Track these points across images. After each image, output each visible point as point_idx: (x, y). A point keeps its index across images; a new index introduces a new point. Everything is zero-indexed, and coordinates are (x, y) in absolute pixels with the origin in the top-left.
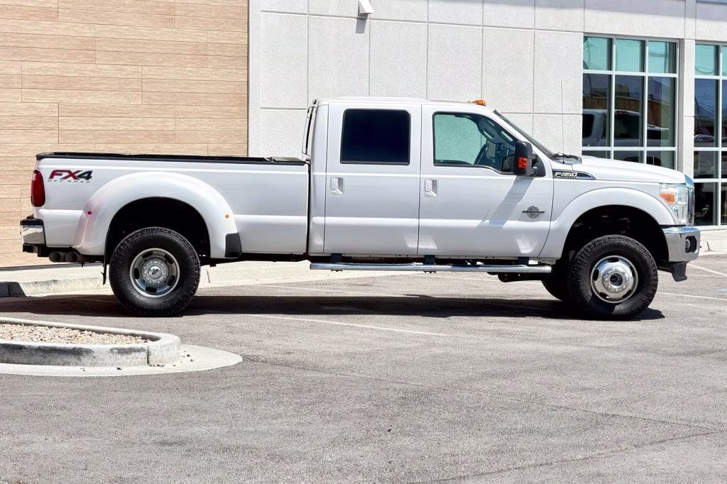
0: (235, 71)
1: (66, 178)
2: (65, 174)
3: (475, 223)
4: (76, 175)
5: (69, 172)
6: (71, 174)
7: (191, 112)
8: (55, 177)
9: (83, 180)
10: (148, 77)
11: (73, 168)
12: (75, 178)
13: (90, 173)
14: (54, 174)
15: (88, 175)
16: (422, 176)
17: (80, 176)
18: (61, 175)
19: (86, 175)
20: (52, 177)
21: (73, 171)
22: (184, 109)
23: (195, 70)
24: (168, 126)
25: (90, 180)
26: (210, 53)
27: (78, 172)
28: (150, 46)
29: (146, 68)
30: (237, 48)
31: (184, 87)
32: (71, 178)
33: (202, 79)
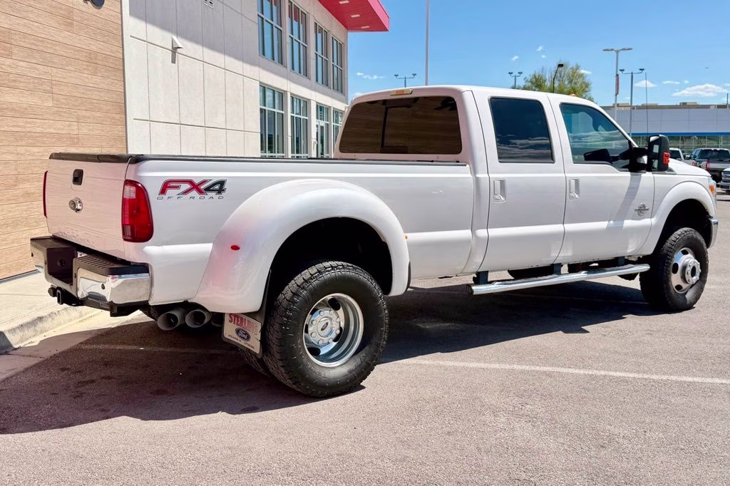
0: (116, 82)
1: (186, 192)
2: (186, 187)
3: (603, 225)
4: (203, 187)
5: (190, 182)
6: (195, 186)
7: (89, 117)
8: (170, 192)
9: (213, 194)
10: (57, 79)
11: (197, 176)
12: (200, 192)
13: (222, 183)
14: (166, 187)
15: (219, 187)
16: (568, 175)
17: (208, 189)
18: (177, 187)
19: (217, 187)
20: (163, 191)
21: (197, 182)
22: (84, 113)
23: (90, 77)
24: (73, 130)
25: (223, 194)
26: (99, 62)
27: (204, 182)
28: (57, 48)
29: (54, 70)
30: (116, 60)
31: (83, 93)
32: (194, 193)
33: (95, 86)
